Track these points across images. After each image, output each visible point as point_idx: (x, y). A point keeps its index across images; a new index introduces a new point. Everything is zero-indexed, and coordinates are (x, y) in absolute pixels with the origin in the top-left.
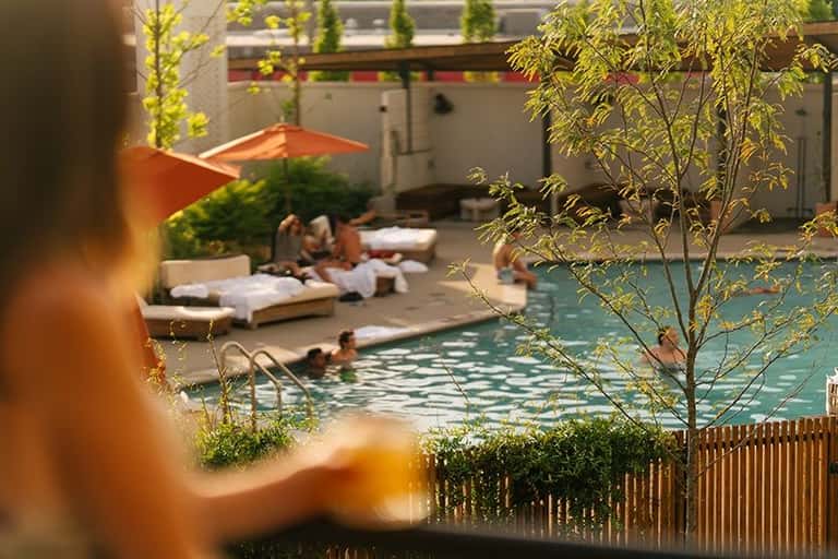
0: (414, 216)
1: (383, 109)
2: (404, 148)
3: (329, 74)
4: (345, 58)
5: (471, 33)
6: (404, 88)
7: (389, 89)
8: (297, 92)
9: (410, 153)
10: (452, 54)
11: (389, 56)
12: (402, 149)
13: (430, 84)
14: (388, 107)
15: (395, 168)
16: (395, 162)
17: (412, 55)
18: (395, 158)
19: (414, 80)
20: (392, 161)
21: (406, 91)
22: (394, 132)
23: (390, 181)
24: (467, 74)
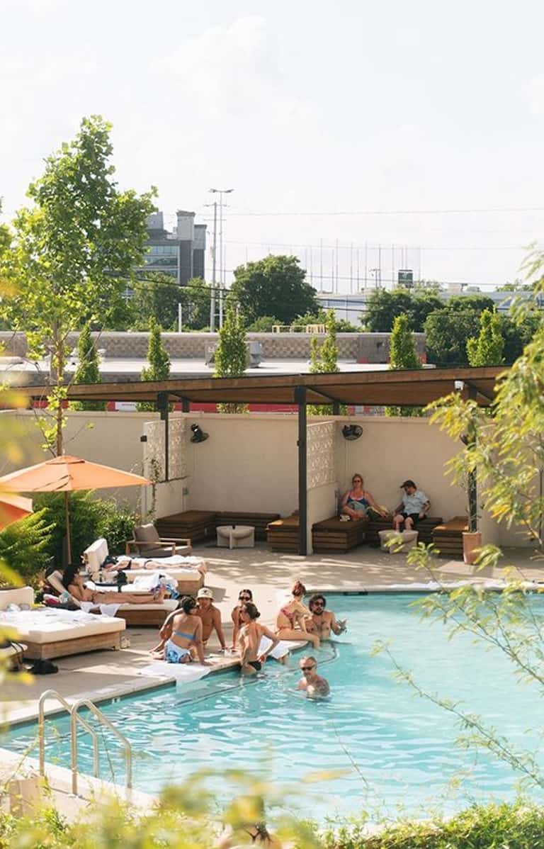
0: (178, 544)
1: (144, 439)
2: (162, 476)
3: (89, 404)
4: (105, 389)
5: (225, 366)
6: (162, 419)
7: (148, 419)
8: (60, 420)
9: (167, 480)
10: (210, 387)
11: (147, 388)
12: (160, 477)
13: (186, 415)
14: (148, 436)
15: (154, 495)
16: (154, 490)
17: (170, 387)
18: (154, 485)
19: (170, 411)
20: (152, 488)
21: (164, 421)
22: (153, 461)
23: (149, 508)
24: (220, 406)
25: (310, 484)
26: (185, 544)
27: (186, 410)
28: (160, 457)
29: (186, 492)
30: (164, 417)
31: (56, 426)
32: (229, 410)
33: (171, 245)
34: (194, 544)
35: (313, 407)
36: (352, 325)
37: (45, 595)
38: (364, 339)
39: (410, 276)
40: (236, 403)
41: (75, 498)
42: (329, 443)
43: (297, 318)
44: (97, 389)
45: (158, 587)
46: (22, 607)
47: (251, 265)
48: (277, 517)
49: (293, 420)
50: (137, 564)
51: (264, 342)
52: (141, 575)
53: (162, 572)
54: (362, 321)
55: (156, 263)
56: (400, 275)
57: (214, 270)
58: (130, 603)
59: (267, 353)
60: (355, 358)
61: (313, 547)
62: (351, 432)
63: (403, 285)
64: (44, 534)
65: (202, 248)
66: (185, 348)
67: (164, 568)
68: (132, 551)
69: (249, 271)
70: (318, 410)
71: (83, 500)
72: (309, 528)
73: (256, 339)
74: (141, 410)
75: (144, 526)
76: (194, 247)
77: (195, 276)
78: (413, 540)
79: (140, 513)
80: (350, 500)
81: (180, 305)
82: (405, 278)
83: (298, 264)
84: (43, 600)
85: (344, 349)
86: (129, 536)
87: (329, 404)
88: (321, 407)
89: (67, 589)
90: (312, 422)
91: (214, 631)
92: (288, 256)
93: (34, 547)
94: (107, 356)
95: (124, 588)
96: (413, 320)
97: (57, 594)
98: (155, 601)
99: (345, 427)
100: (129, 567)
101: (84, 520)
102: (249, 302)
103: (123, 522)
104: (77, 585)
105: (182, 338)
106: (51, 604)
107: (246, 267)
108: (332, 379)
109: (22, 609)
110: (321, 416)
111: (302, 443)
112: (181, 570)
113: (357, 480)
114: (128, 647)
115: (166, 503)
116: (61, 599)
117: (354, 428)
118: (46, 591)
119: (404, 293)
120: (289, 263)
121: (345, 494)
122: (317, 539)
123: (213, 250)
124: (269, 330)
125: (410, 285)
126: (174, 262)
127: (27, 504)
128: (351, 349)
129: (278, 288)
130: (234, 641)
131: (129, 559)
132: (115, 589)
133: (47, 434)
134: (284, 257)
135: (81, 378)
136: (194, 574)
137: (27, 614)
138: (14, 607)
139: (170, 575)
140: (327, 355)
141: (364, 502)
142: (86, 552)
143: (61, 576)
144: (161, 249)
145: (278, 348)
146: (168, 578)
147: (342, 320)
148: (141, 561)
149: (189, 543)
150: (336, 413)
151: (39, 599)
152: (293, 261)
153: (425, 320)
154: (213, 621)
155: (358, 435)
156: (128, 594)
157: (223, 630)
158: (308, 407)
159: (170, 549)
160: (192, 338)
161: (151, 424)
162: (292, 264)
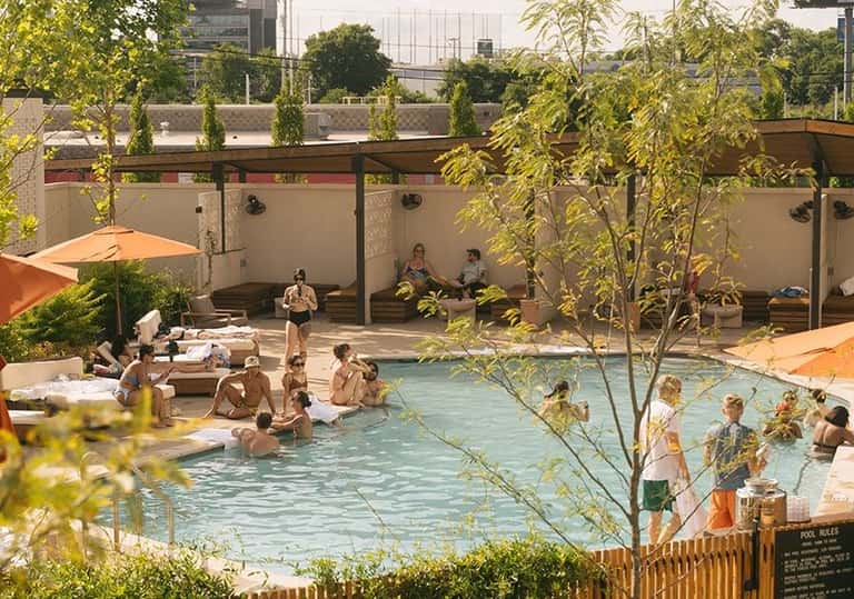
0: (234, 315)
1: (199, 210)
2: (219, 247)
3: (143, 176)
4: (158, 160)
5: (281, 137)
6: (218, 189)
7: (204, 190)
8: (111, 192)
9: (224, 252)
10: (266, 157)
11: (202, 158)
12: (217, 249)
13: (242, 185)
14: (204, 207)
15: (210, 266)
16: (210, 262)
17: (226, 157)
18: (210, 257)
19: (227, 182)
20: (207, 260)
21: (220, 192)
22: (209, 232)
23: (206, 280)
24: (277, 176)
25: (369, 253)
26: (241, 315)
27: (242, 180)
28: (216, 229)
29: (243, 263)
30: (220, 188)
31: (108, 198)
32: (287, 180)
33: (241, 14)
34: (250, 316)
35: (372, 176)
36: (428, 96)
37: (95, 366)
38: (438, 109)
39: (490, 45)
40: (294, 172)
41: (127, 270)
42: (389, 212)
43: (372, 89)
44: (150, 160)
45: (211, 356)
46: (71, 377)
47: (322, 34)
48: (336, 288)
49: (350, 190)
50: (190, 335)
51: (333, 114)
52: (194, 345)
53: (215, 342)
54: (438, 92)
55: (226, 33)
56: (480, 44)
57: (285, 39)
58: (182, 372)
59: (337, 125)
60: (427, 129)
61: (372, 316)
62: (411, 201)
63: (482, 55)
64: (94, 306)
65: (272, 17)
66: (252, 121)
67: (218, 338)
68: (188, 323)
69: (321, 41)
70: (377, 179)
71: (138, 272)
72: (367, 297)
73: (324, 110)
74: (197, 181)
75: (199, 298)
76: (264, 16)
77: (266, 46)
78: (471, 309)
79: (196, 284)
80: (409, 269)
81: (247, 76)
82: (485, 47)
83: (372, 34)
84: (93, 369)
85: (415, 120)
86: (184, 307)
87: (389, 173)
88: (380, 177)
89: (117, 359)
90: (369, 191)
91: (264, 399)
92: (362, 25)
93: (84, 318)
94: (170, 130)
95: (177, 358)
96: (492, 91)
97: (107, 363)
98: (207, 369)
99: (405, 196)
100: (182, 338)
101: (138, 293)
102: (321, 73)
103: (178, 295)
104: (127, 355)
105: (248, 111)
106: (101, 374)
107: (317, 36)
108: (390, 147)
109: (71, 379)
110: (379, 186)
111: (360, 213)
112: (234, 340)
113: (419, 250)
114: (178, 415)
115: (223, 275)
116: (111, 369)
117: (412, 196)
118: (96, 361)
119: (483, 63)
120: (361, 32)
121: (404, 264)
122: (375, 309)
123: (284, 18)
124: (340, 102)
125: (489, 55)
126: (244, 32)
127: (72, 274)
128: (423, 121)
129: (352, 58)
130: (285, 406)
131: (182, 329)
132: (167, 359)
133: (99, 206)
134: (358, 26)
135: (133, 149)
136: (248, 343)
137: (77, 383)
138: (62, 377)
139: (223, 344)
140: (386, 123)
141: (424, 272)
142: (139, 323)
143: (110, 346)
144: (230, 19)
145: (348, 120)
146: (221, 347)
147: (417, 92)
148: (195, 332)
149: (245, 314)
150: (396, 182)
151: (89, 369)
152: (367, 30)
153: (503, 91)
154: (262, 389)
155: (418, 204)
156: (180, 363)
157: (274, 398)
158: (367, 177)
159: (225, 320)
160: (259, 110)
161: (206, 195)
162: (365, 34)
